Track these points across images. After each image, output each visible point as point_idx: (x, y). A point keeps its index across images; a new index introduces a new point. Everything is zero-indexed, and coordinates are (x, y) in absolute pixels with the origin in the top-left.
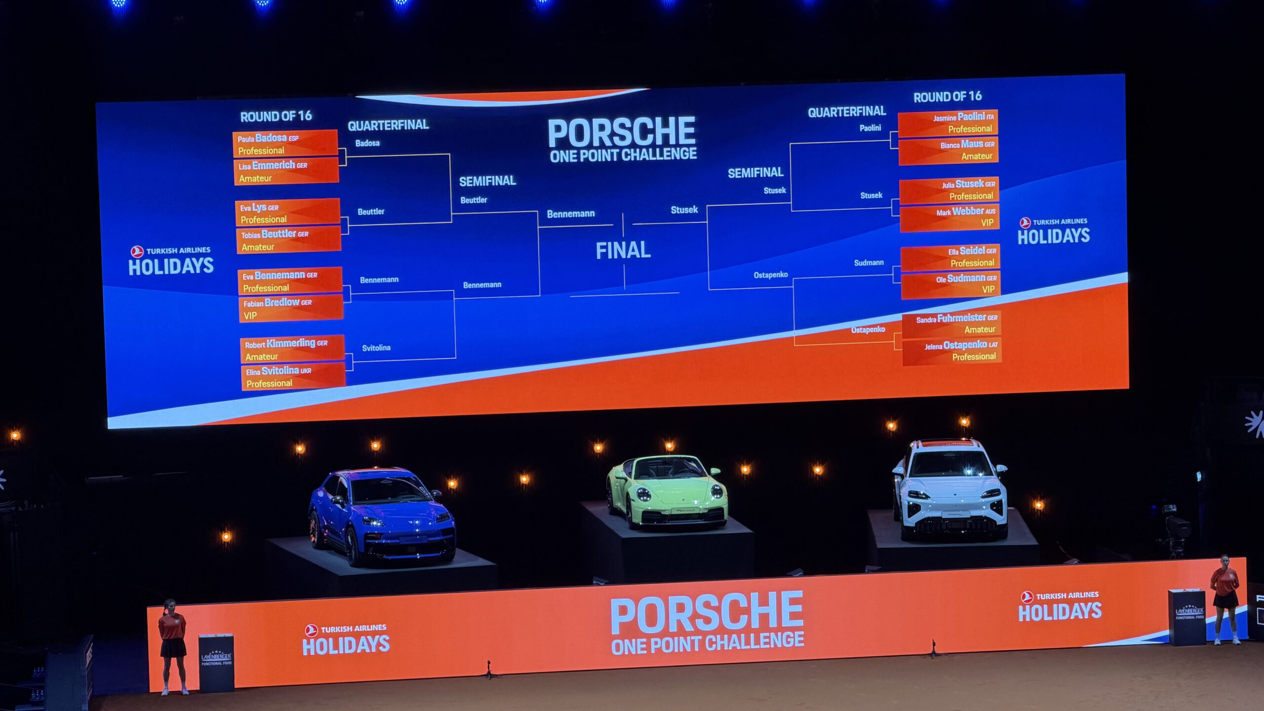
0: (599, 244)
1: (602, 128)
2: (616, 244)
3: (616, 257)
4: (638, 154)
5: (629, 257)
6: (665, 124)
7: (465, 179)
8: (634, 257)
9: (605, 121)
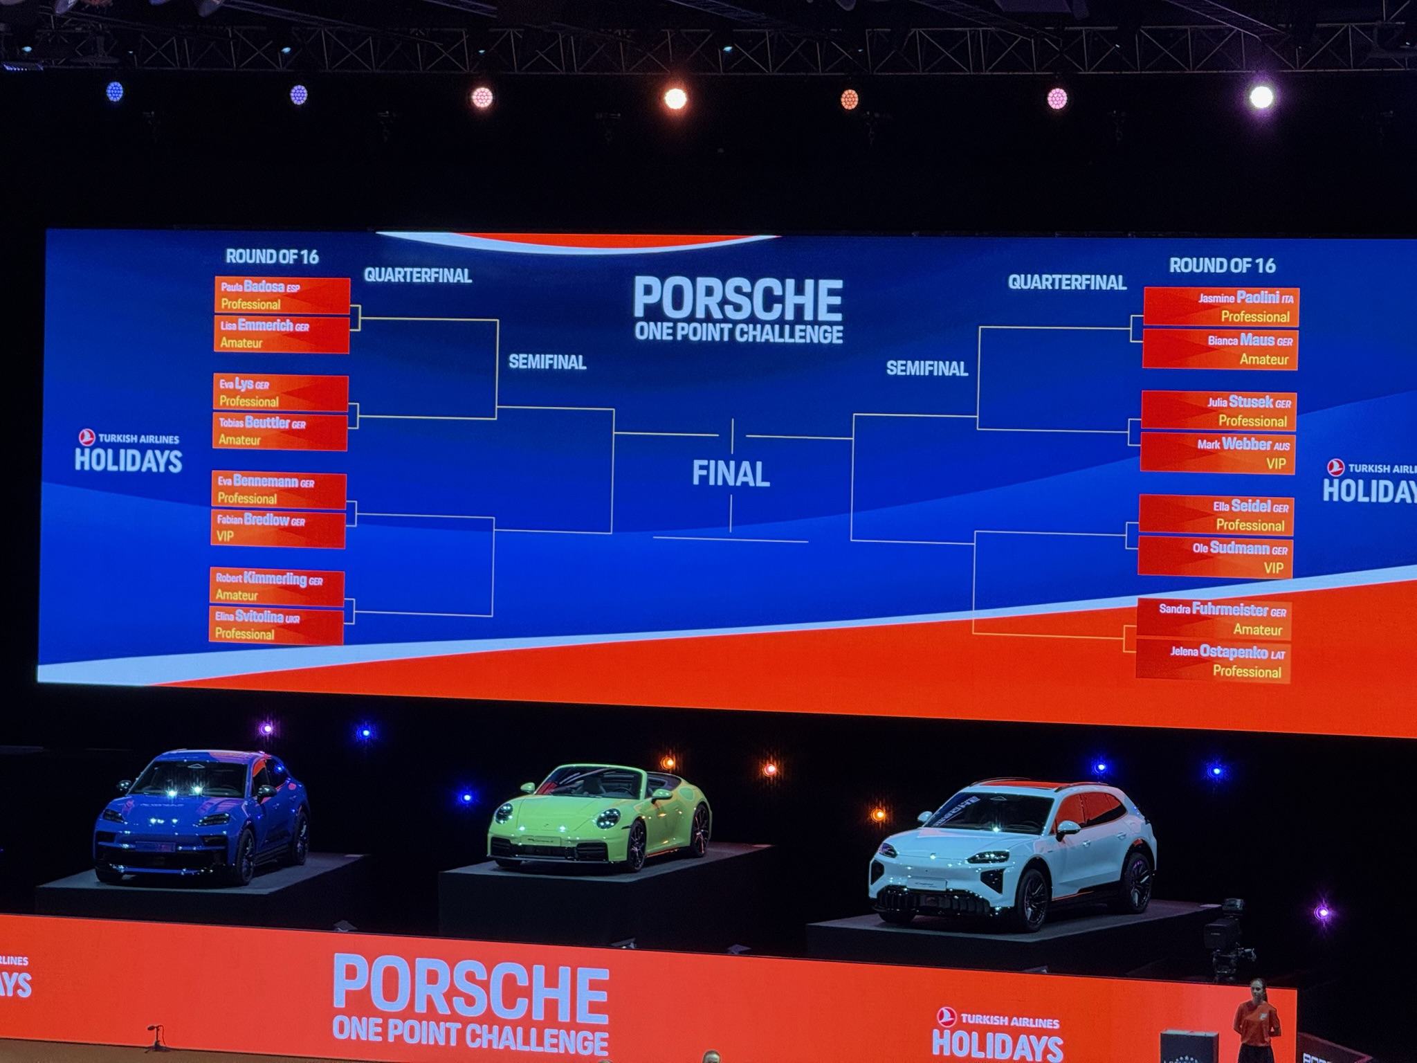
0: (697, 463)
1: (709, 291)
2: (721, 463)
3: (720, 483)
4: (758, 333)
5: (739, 484)
6: (799, 290)
7: (517, 358)
8: (745, 484)
9: (715, 282)
